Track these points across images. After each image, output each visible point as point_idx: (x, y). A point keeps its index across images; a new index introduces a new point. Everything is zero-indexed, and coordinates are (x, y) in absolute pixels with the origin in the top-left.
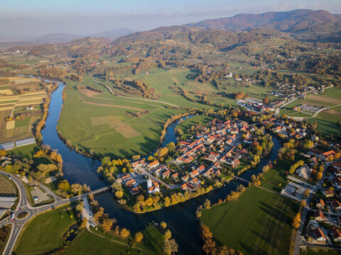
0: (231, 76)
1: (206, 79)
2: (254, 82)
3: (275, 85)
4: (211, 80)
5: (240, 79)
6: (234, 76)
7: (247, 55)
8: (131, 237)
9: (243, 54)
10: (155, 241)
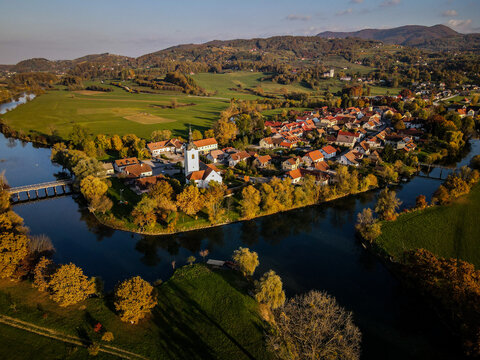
0: (332, 75)
1: (292, 80)
2: (371, 82)
3: (410, 83)
4: (299, 80)
5: (348, 79)
6: (337, 76)
7: (349, 60)
8: (100, 307)
9: (343, 60)
10: (213, 322)
